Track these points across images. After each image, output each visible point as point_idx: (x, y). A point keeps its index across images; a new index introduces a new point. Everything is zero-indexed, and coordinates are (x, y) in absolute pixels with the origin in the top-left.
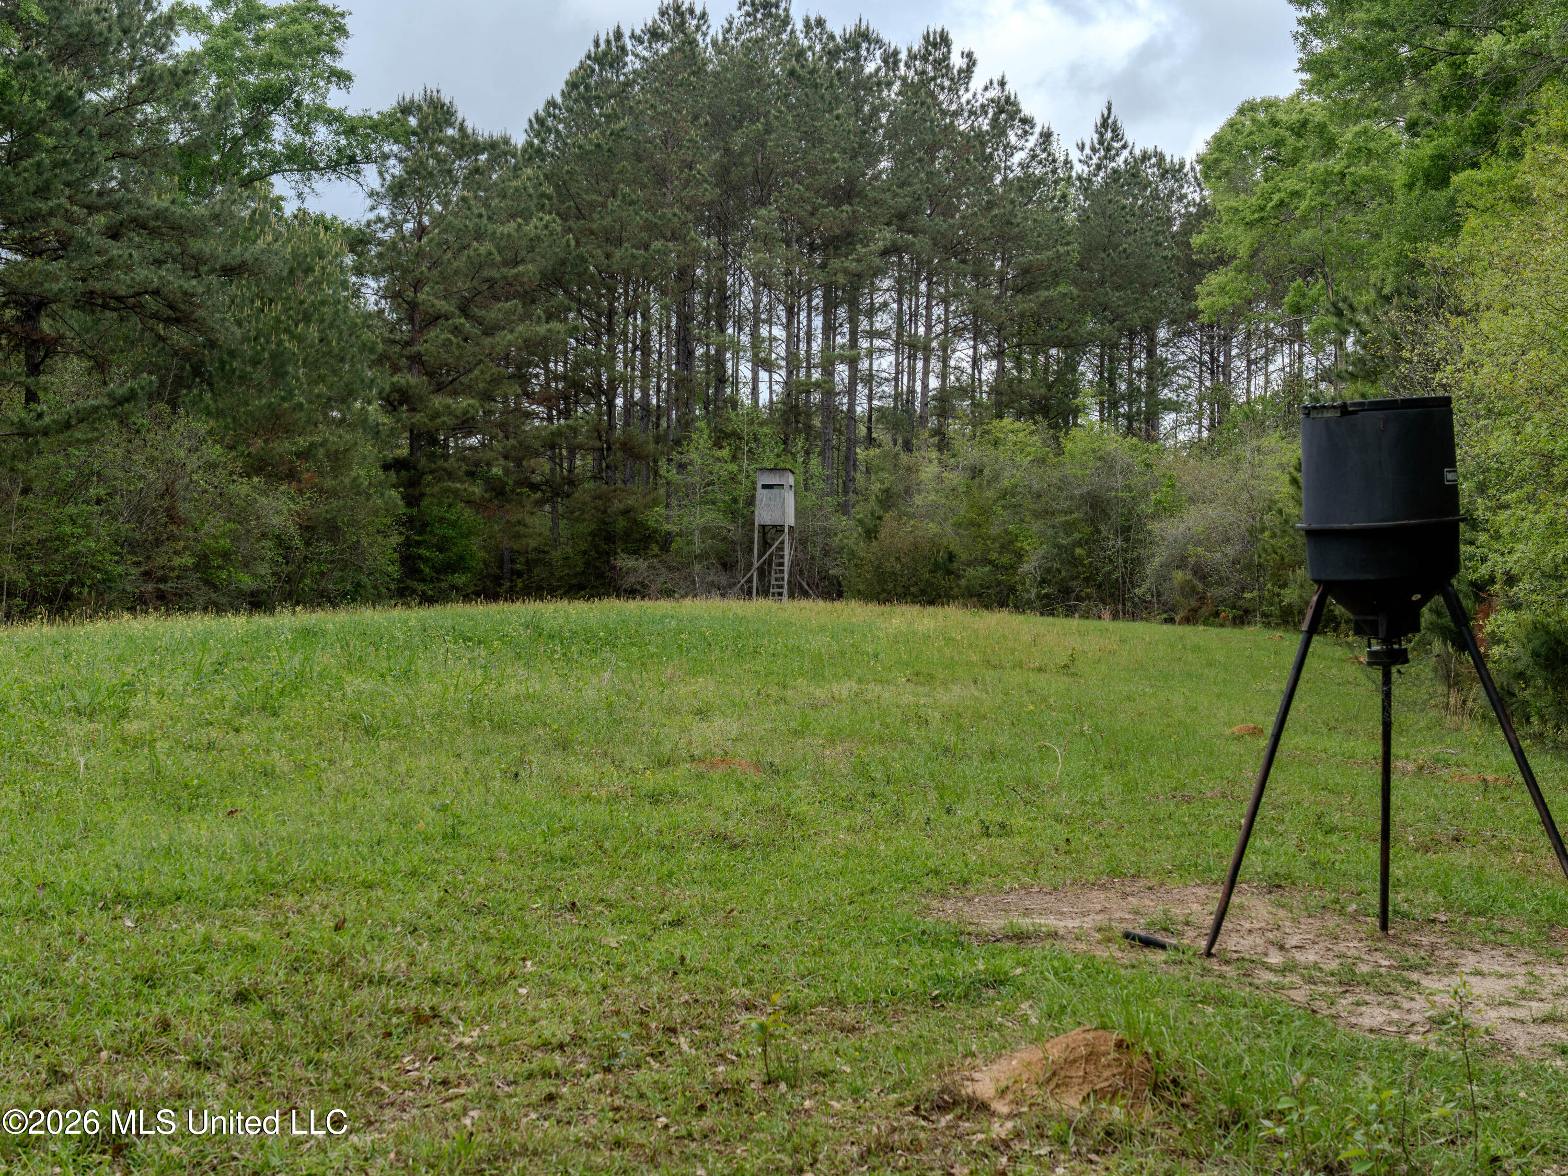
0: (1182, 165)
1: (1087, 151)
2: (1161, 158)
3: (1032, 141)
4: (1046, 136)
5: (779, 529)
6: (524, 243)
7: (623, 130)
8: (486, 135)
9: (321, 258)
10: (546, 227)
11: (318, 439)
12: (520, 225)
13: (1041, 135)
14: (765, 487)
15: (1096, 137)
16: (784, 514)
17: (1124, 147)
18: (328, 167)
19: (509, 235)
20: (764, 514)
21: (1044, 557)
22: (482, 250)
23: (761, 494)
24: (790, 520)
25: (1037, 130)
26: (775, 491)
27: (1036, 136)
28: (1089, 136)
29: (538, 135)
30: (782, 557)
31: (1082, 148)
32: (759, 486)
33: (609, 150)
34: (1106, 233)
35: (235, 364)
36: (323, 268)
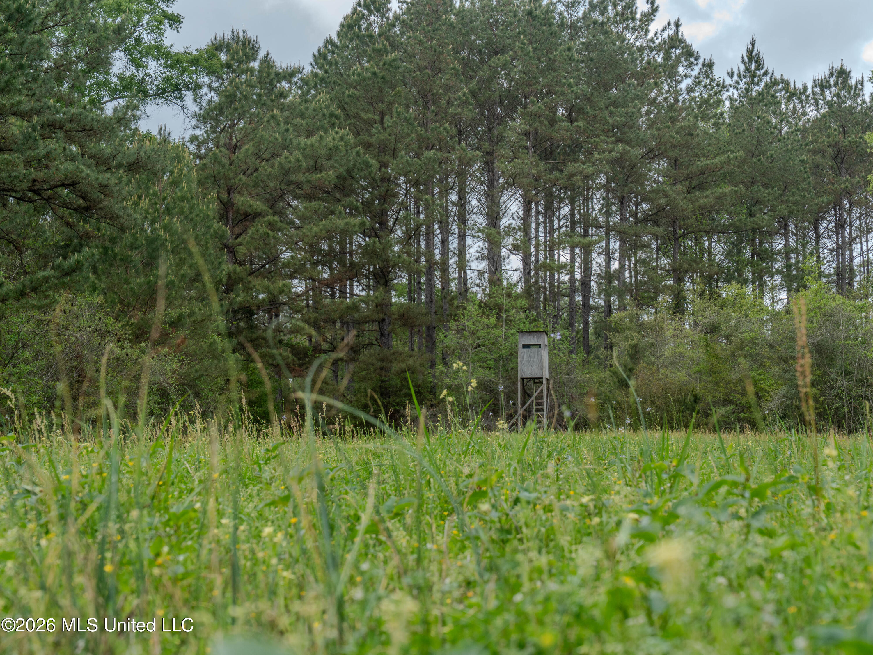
0: (805, 89)
1: (736, 78)
2: (787, 84)
3: (697, 69)
4: (709, 66)
5: (537, 381)
6: (323, 152)
7: (394, 60)
8: (284, 66)
9: (179, 162)
10: (342, 138)
11: (185, 311)
12: (321, 137)
13: (704, 65)
14: (525, 346)
15: (742, 68)
16: (542, 368)
17: (766, 74)
18: (156, 94)
19: (312, 146)
20: (525, 369)
21: (783, 396)
22: (292, 158)
23: (522, 353)
24: (546, 374)
25: (701, 61)
26: (534, 350)
27: (700, 66)
28: (738, 66)
29: (321, 67)
30: (541, 404)
31: (731, 75)
32: (520, 346)
33: (383, 78)
34: (755, 142)
35: (116, 249)
36: (181, 170)
